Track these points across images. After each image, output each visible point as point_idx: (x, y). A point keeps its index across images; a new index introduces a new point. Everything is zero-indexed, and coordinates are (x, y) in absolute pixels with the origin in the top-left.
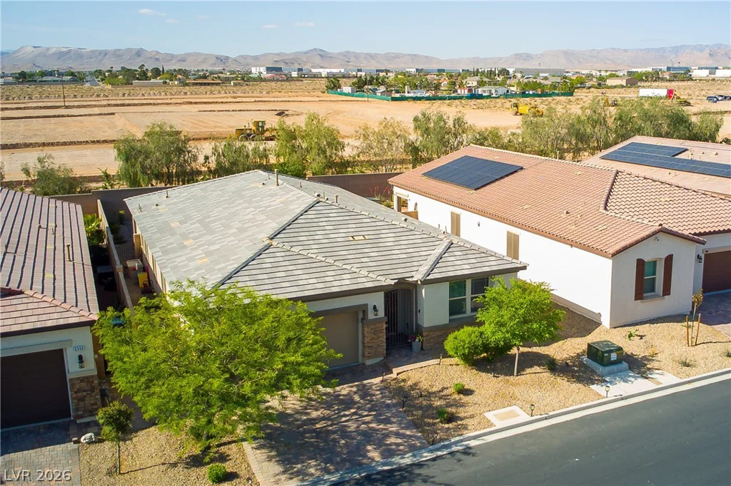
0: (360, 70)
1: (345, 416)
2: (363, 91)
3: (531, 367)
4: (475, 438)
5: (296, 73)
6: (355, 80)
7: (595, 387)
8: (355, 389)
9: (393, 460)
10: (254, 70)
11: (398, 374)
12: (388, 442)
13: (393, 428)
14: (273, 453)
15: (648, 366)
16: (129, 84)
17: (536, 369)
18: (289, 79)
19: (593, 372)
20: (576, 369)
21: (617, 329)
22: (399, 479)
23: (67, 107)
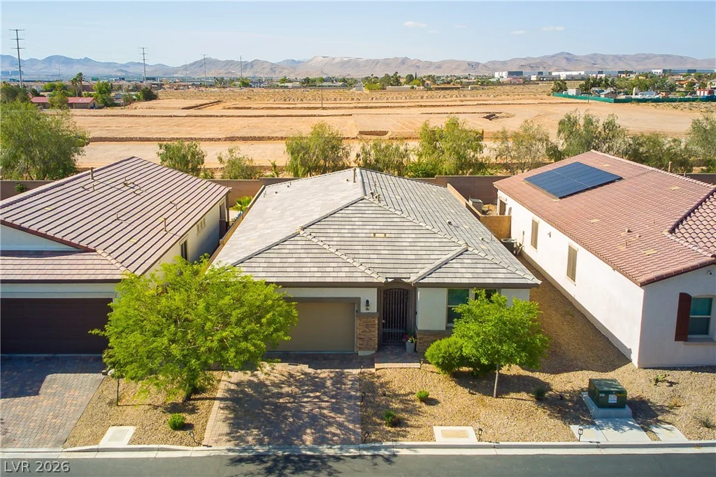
0: (601, 73)
1: (309, 397)
2: (590, 94)
3: (519, 391)
4: (409, 447)
5: (535, 76)
6: (583, 82)
7: (575, 428)
8: (332, 375)
9: (321, 447)
10: (497, 75)
11: (377, 370)
12: (327, 430)
13: (340, 419)
14: (232, 416)
15: (660, 418)
16: (383, 89)
17: (524, 395)
18: (527, 82)
19: (587, 411)
20: (570, 404)
21: (646, 370)
22: (310, 466)
23: (324, 108)
